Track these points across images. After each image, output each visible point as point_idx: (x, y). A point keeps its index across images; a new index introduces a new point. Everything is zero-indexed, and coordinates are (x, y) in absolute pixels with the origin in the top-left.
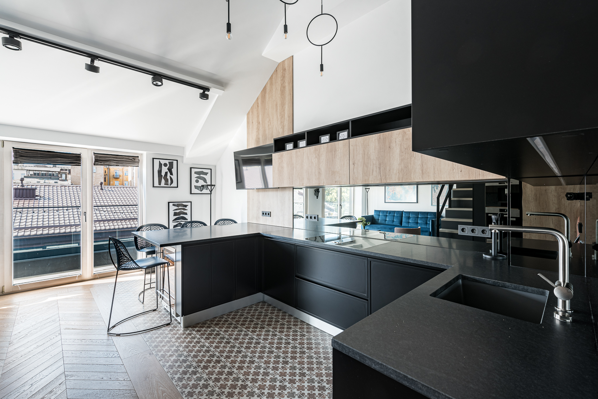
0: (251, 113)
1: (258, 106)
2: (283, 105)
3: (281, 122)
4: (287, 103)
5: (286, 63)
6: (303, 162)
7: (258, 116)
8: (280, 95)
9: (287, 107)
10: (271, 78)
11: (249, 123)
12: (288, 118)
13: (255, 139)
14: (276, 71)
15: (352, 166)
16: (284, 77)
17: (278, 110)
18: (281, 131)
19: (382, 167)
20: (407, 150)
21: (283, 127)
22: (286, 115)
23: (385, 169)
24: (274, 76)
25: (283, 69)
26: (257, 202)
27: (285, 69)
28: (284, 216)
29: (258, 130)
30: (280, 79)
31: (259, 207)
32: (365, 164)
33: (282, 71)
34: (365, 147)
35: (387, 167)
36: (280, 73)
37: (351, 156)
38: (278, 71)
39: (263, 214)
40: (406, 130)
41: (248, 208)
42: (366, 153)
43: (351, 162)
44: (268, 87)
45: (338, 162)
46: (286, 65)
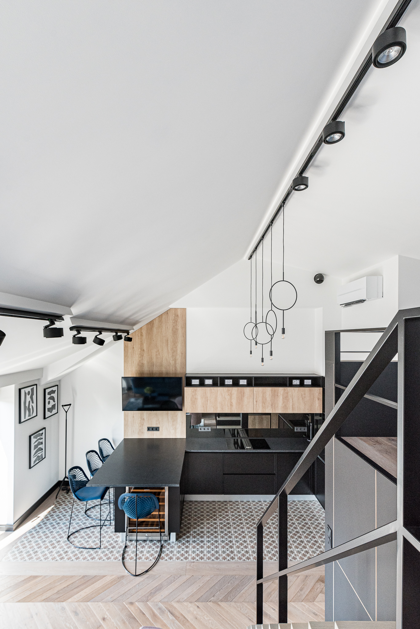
1: (142, 335)
2: (175, 342)
3: (173, 356)
4: (180, 342)
5: (179, 311)
6: (217, 396)
7: (142, 344)
8: (171, 334)
10: (161, 316)
11: (127, 348)
12: (180, 355)
13: (137, 363)
14: (166, 312)
15: (255, 403)
16: (177, 321)
17: (169, 345)
18: (172, 362)
19: (273, 405)
20: (286, 398)
21: (175, 360)
22: (179, 351)
23: (275, 406)
24: (164, 317)
25: (175, 315)
26: (140, 419)
27: (178, 316)
28: (175, 429)
29: (142, 356)
30: (171, 321)
31: (143, 423)
32: (264, 403)
33: (174, 316)
34: (264, 393)
35: (276, 405)
36: (171, 316)
37: (255, 397)
38: (169, 314)
39: (149, 429)
40: (285, 388)
41: (126, 425)
42: (264, 397)
43: (255, 401)
44: (156, 323)
45: (246, 400)
46: (179, 313)
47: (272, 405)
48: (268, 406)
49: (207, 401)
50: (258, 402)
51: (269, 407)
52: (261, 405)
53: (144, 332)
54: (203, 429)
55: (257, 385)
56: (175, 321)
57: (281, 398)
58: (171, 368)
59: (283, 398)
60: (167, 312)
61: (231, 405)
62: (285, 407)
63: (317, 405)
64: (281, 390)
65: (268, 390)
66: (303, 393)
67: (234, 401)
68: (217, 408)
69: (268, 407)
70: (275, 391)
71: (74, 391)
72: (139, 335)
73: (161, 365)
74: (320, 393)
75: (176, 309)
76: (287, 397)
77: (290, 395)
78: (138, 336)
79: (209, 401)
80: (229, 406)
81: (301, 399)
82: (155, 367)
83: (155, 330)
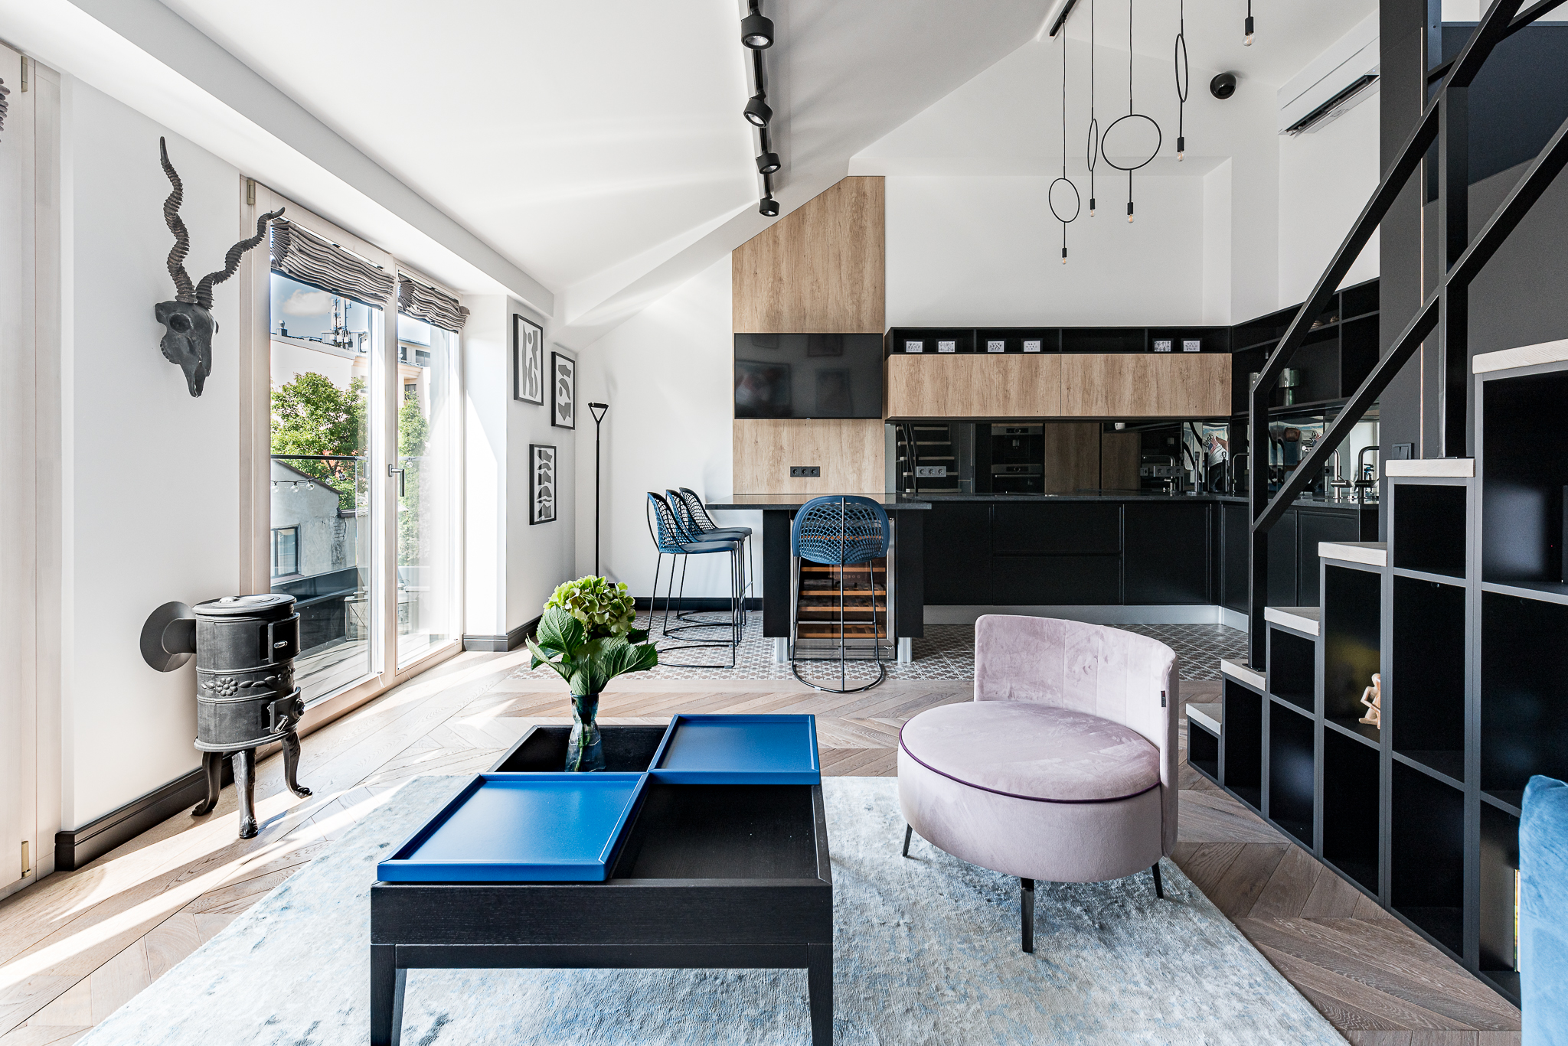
0: (747, 252)
1: (775, 242)
2: (857, 260)
3: (853, 293)
4: (870, 260)
5: (867, 181)
6: (971, 376)
7: (776, 265)
8: (848, 240)
9: (868, 268)
10: (822, 197)
11: (741, 273)
12: (871, 290)
13: (765, 312)
14: (836, 187)
15: (1065, 392)
16: (862, 208)
17: (843, 267)
18: (851, 309)
19: (1110, 396)
20: (1141, 379)
21: (858, 304)
22: (868, 282)
23: (1114, 399)
24: (830, 197)
25: (858, 192)
26: (772, 448)
27: (864, 195)
28: (859, 472)
29: (776, 293)
30: (849, 208)
31: (779, 458)
32: (1086, 391)
33: (854, 194)
34: (1087, 368)
35: (1117, 397)
36: (849, 196)
37: (1065, 377)
38: (842, 190)
39: (796, 472)
40: (1140, 355)
41: (737, 462)
42: (1087, 376)
43: (1064, 387)
44: (812, 213)
45: (1041, 384)
46: (868, 187)
47: (1106, 397)
48: (1097, 399)
49: (947, 388)
50: (1071, 390)
51: (1099, 402)
52: (1079, 396)
53: (782, 235)
54: (928, 472)
55: (1068, 349)
56: (859, 208)
57: (1129, 379)
58: (849, 322)
59: (1134, 379)
60: (838, 187)
61: (1006, 397)
62: (1139, 401)
63: (1219, 397)
64: (1129, 359)
65: (1098, 360)
66: (1183, 367)
67: (1014, 389)
68: (971, 404)
69: (1096, 402)
70: (1114, 363)
71: (610, 381)
72: (771, 242)
73: (824, 316)
74: (1225, 367)
75: (860, 179)
76: (1143, 377)
77: (1152, 371)
78: (768, 245)
79: (950, 387)
80: (1001, 399)
81: (1178, 381)
82: (808, 320)
83: (808, 230)
